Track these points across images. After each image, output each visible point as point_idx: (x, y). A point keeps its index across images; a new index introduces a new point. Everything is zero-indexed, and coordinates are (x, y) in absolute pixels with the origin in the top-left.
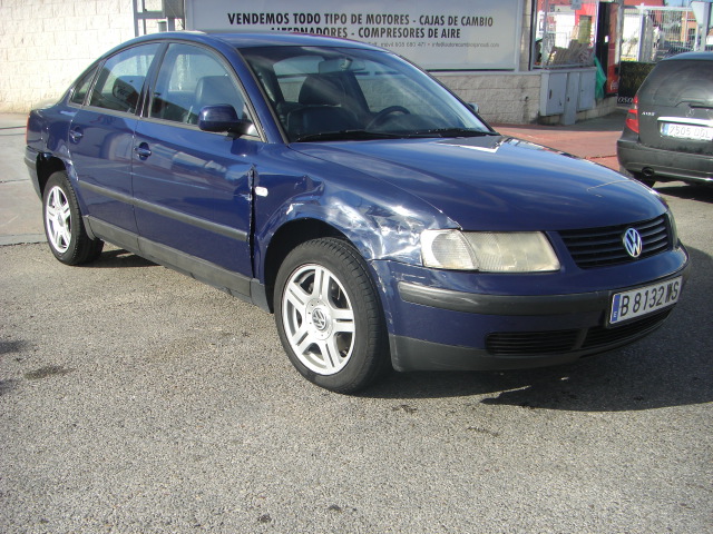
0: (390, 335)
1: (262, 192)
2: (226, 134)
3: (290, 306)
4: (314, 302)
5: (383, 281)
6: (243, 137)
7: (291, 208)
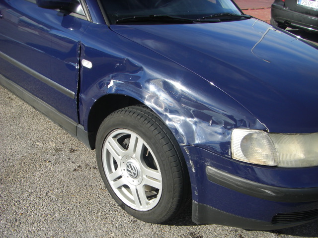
0: (194, 201)
1: (87, 64)
2: (59, 10)
3: (108, 153)
4: (127, 157)
5: (193, 163)
6: (72, 14)
7: (112, 83)
